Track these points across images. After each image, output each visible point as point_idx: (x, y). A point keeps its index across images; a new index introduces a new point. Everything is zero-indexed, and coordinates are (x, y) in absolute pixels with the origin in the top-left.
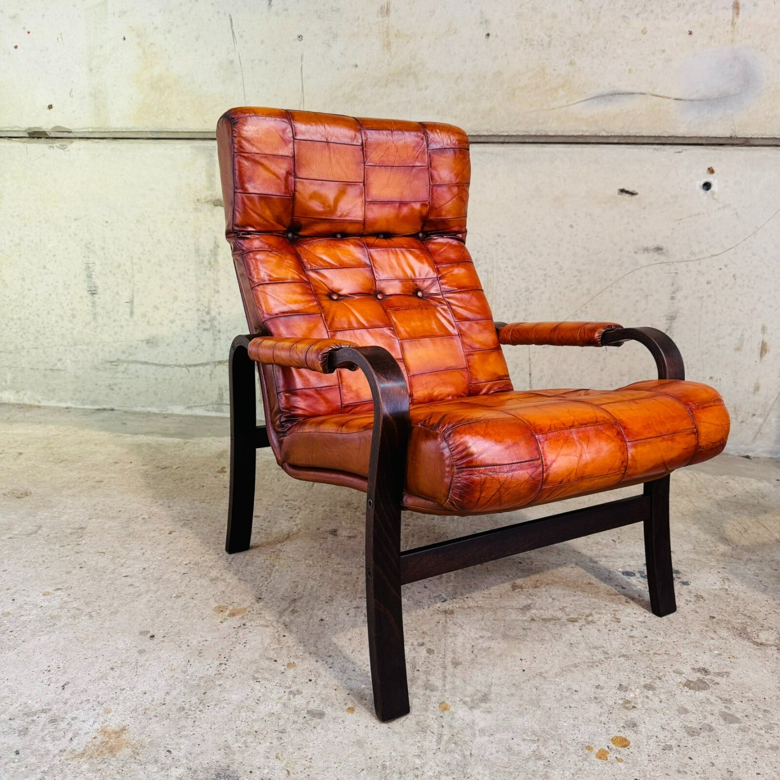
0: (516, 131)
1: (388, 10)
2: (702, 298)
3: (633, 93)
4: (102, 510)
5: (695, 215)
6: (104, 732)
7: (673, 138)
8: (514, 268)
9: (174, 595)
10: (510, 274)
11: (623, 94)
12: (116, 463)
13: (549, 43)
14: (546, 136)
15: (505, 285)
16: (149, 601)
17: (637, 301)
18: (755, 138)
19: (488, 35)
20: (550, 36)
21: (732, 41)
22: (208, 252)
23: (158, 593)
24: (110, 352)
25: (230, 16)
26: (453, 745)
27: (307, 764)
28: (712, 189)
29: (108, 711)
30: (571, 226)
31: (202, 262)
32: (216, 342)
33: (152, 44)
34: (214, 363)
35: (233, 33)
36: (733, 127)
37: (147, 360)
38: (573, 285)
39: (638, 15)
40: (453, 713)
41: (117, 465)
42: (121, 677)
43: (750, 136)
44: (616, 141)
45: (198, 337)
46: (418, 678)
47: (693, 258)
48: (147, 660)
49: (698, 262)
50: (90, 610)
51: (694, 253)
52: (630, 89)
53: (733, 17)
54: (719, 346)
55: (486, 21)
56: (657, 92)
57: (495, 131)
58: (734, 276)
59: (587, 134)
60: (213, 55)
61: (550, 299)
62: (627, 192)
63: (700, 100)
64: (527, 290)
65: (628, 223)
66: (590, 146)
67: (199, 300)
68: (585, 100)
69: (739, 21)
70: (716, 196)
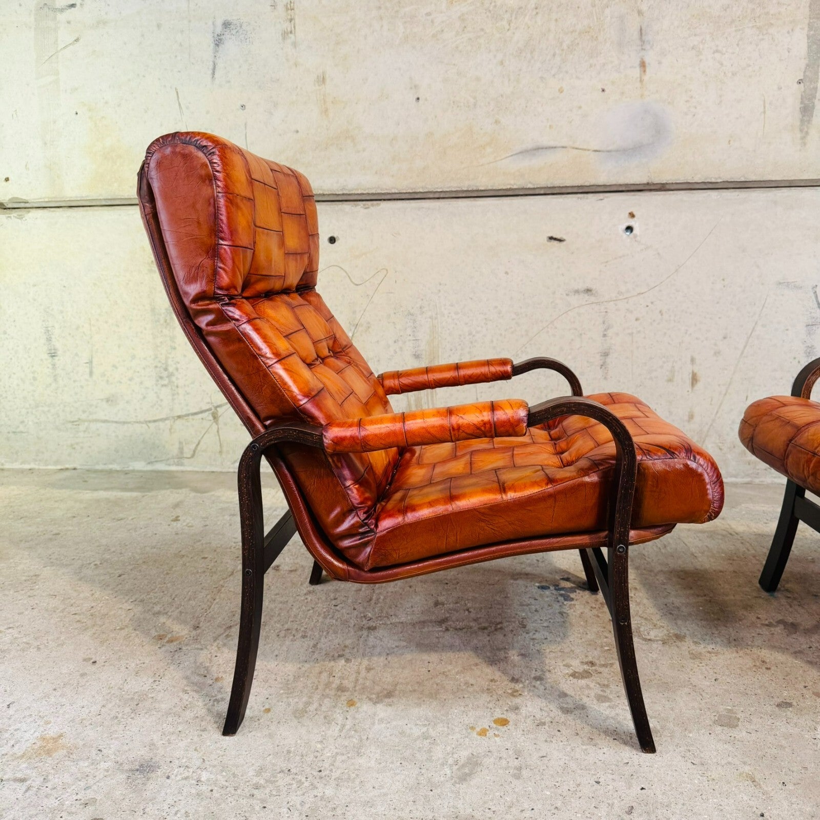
0: (450, 187)
1: (323, 78)
2: (631, 334)
3: (555, 147)
4: (56, 559)
5: (620, 257)
6: (43, 739)
7: (594, 187)
8: (456, 313)
9: (118, 628)
10: (453, 320)
11: (546, 148)
12: (74, 517)
13: (475, 105)
14: (478, 191)
15: (449, 329)
16: (94, 634)
17: (572, 340)
18: (669, 184)
19: (418, 99)
20: (475, 98)
21: (642, 96)
22: (163, 311)
23: (104, 626)
24: (71, 412)
25: (176, 89)
26: (353, 732)
27: (222, 753)
28: (634, 232)
29: (47, 723)
30: (507, 273)
31: (158, 321)
32: (175, 397)
33: (103, 117)
34: (173, 417)
35: (180, 105)
36: (649, 174)
37: (107, 418)
38: (512, 328)
39: (554, 75)
40: (358, 708)
41: (75, 519)
42: (62, 695)
43: (665, 182)
44: (542, 192)
45: (156, 393)
46: (333, 683)
47: (621, 297)
48: (87, 681)
49: (626, 300)
50: (39, 644)
51: (621, 293)
52: (552, 144)
53: (641, 74)
54: (651, 379)
55: (415, 86)
56: (576, 145)
57: (430, 188)
58: (660, 312)
59: (515, 187)
60: (161, 125)
61: (492, 341)
62: (555, 239)
63: (617, 151)
64: (470, 334)
65: (559, 268)
66: (519, 198)
67: (156, 357)
68: (512, 156)
69: (646, 78)
70: (638, 238)
